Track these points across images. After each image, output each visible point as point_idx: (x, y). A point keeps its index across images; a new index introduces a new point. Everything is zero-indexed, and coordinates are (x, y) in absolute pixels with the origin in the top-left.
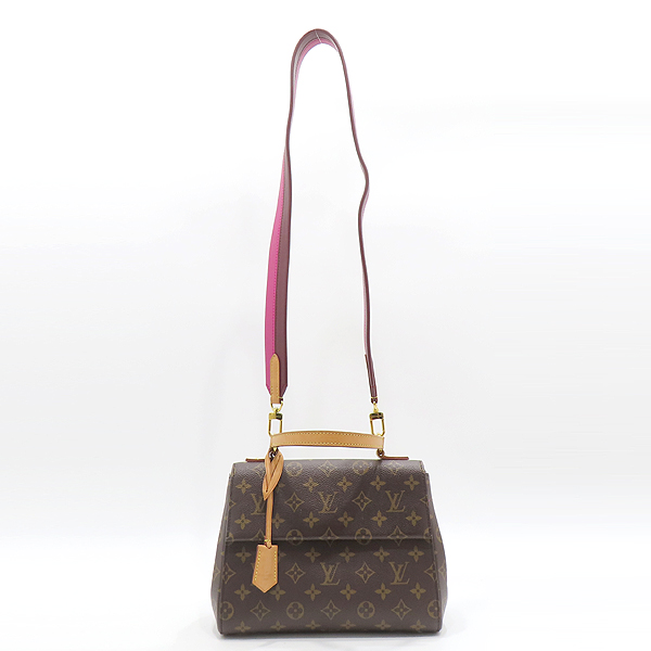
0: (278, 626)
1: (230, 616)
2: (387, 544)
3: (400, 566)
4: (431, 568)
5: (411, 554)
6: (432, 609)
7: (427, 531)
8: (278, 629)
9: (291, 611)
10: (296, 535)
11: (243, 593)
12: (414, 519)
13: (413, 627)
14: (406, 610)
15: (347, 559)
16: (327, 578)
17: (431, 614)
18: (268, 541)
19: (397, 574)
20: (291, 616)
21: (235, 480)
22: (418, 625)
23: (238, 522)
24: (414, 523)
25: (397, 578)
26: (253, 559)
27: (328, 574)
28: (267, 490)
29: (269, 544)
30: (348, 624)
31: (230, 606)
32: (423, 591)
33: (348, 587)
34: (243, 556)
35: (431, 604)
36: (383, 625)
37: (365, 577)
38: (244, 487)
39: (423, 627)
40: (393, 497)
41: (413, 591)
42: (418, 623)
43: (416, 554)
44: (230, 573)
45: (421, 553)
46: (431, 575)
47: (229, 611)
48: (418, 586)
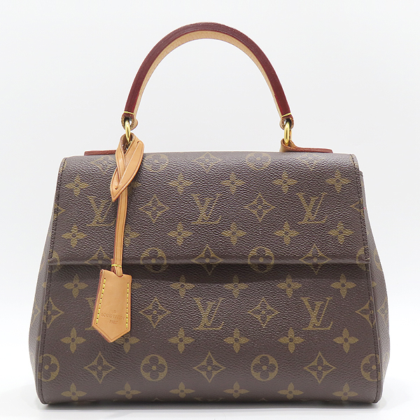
0: (128, 390)
1: (54, 375)
2: (299, 271)
3: (318, 304)
4: (367, 306)
5: (336, 285)
6: (367, 368)
7: (361, 252)
8: (129, 397)
9: (147, 368)
10: (155, 257)
11: (74, 341)
12: (340, 233)
13: (338, 394)
14: (326, 368)
15: (236, 293)
16: (205, 320)
17: (366, 375)
18: (117, 265)
19: (314, 315)
20: (147, 376)
21: (65, 177)
22: (346, 392)
23: (67, 236)
24: (341, 240)
25: (313, 320)
26: (94, 290)
27: (205, 314)
28: (118, 186)
29: (119, 269)
30: (236, 390)
31: (54, 360)
32: (353, 340)
33: (236, 333)
34: (75, 286)
35: (366, 360)
36: (291, 390)
37: (264, 319)
38: (77, 187)
39: (353, 394)
40: (308, 202)
41: (338, 340)
42: (346, 388)
43: (343, 286)
44: (55, 313)
45: (351, 285)
46: (367, 317)
47: (53, 368)
48: (346, 333)
